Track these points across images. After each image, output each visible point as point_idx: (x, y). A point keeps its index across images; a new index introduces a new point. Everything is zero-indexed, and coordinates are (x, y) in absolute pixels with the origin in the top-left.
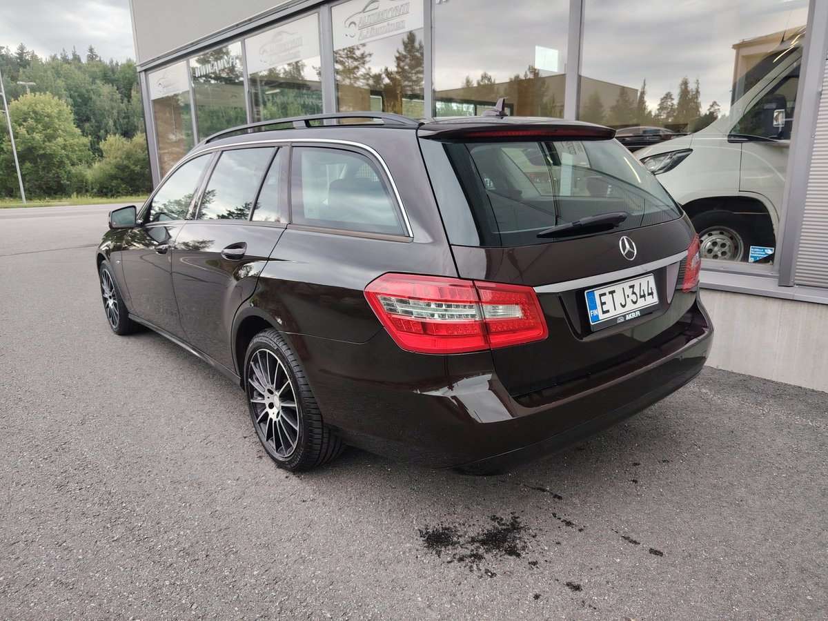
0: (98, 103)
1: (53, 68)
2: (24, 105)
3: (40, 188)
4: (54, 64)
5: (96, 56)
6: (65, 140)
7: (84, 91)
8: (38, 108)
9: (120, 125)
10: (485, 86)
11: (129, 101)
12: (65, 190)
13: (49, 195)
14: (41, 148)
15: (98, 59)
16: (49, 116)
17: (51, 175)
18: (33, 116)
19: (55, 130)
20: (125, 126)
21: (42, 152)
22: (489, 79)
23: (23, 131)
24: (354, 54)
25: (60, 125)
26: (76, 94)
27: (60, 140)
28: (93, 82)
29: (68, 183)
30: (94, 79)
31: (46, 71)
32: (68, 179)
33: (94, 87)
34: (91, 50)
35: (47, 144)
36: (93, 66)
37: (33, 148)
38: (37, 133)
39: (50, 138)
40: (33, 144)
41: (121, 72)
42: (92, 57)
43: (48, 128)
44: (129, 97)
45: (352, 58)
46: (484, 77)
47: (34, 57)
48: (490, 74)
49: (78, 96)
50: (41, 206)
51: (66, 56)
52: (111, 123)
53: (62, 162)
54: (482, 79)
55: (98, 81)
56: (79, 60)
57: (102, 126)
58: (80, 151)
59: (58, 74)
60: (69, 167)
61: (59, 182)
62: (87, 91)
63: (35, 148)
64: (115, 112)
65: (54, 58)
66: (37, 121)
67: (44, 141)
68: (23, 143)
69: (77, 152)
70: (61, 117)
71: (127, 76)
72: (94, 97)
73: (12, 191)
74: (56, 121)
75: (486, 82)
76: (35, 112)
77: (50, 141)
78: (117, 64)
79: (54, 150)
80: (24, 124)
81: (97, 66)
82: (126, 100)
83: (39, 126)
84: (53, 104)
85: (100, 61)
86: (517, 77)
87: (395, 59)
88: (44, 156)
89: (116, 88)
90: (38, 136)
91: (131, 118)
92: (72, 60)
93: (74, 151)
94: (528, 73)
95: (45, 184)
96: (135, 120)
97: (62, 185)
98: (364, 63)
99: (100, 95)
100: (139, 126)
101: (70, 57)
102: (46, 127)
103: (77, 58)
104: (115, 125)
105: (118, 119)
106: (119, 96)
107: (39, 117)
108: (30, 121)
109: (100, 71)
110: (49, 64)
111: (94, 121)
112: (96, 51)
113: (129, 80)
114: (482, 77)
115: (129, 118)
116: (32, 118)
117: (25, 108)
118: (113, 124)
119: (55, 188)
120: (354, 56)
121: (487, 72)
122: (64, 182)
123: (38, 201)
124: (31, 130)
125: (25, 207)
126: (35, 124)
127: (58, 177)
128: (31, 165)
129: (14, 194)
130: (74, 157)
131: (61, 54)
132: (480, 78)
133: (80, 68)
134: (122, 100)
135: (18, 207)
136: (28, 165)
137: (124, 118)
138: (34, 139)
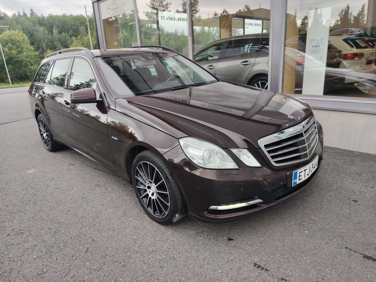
0: (38, 36)
1: (15, 20)
2: (6, 37)
3: (17, 77)
4: (15, 18)
5: (34, 13)
6: (27, 53)
7: (30, 30)
8: (13, 38)
9: (49, 46)
10: (225, 16)
11: (52, 34)
12: (29, 78)
13: (22, 81)
14: (16, 57)
15: (35, 14)
16: (18, 41)
17: (22, 71)
18: (11, 42)
19: (22, 48)
20: (51, 46)
21: (16, 59)
22: (227, 13)
23: (6, 49)
24: (163, 4)
25: (24, 46)
26: (27, 32)
27: (25, 53)
28: (34, 26)
29: (30, 74)
30: (35, 24)
31: (12, 21)
32: (30, 72)
33: (35, 28)
34: (32, 10)
35: (19, 55)
36: (33, 18)
37: (12, 58)
38: (13, 50)
39: (20, 52)
40: (12, 56)
41: (47, 20)
42: (32, 13)
43: (19, 47)
44: (52, 32)
45: (162, 6)
46: (224, 11)
47: (5, 15)
48: (227, 10)
49: (28, 33)
50: (20, 87)
51: (20, 14)
52: (44, 45)
53: (26, 64)
54: (223, 13)
55: (36, 25)
56: (26, 15)
57: (40, 47)
58: (34, 58)
59: (18, 23)
60: (30, 67)
61: (26, 74)
62: (32, 30)
63: (13, 58)
64: (46, 39)
65: (14, 15)
66: (13, 44)
67: (17, 54)
68: (7, 55)
69: (33, 59)
70: (24, 42)
71: (50, 22)
72: (35, 33)
73: (3, 80)
74: (22, 44)
75: (225, 14)
76: (12, 40)
77: (20, 54)
78: (44, 17)
79: (22, 59)
80: (7, 46)
81: (35, 18)
82: (50, 34)
83: (14, 47)
84: (20, 36)
85: (36, 15)
86: (240, 11)
87: (182, 5)
88: (18, 61)
89: (45, 28)
90: (14, 52)
91: (54, 42)
92: (23, 15)
93: (32, 59)
94: (245, 8)
95: (19, 75)
96: (56, 43)
97: (27, 76)
98: (167, 8)
99: (38, 32)
100: (58, 46)
101: (22, 14)
102: (17, 47)
103: (25, 14)
104: (46, 46)
105: (48, 43)
106: (47, 32)
107: (13, 42)
108: (10, 44)
109: (37, 20)
110: (13, 18)
111: (36, 44)
112: (34, 11)
113: (51, 24)
114: (223, 11)
115: (52, 42)
116: (10, 43)
117: (6, 38)
118: (45, 45)
119: (24, 77)
120: (163, 5)
121: (226, 9)
122: (28, 74)
123: (17, 84)
124: (10, 49)
125: (12, 88)
126: (12, 46)
127: (25, 72)
128: (11, 66)
129: (4, 81)
130: (32, 62)
131: (18, 13)
132: (222, 12)
133: (27, 19)
134: (49, 34)
135: (9, 88)
136: (10, 66)
137: (50, 43)
138: (12, 54)
